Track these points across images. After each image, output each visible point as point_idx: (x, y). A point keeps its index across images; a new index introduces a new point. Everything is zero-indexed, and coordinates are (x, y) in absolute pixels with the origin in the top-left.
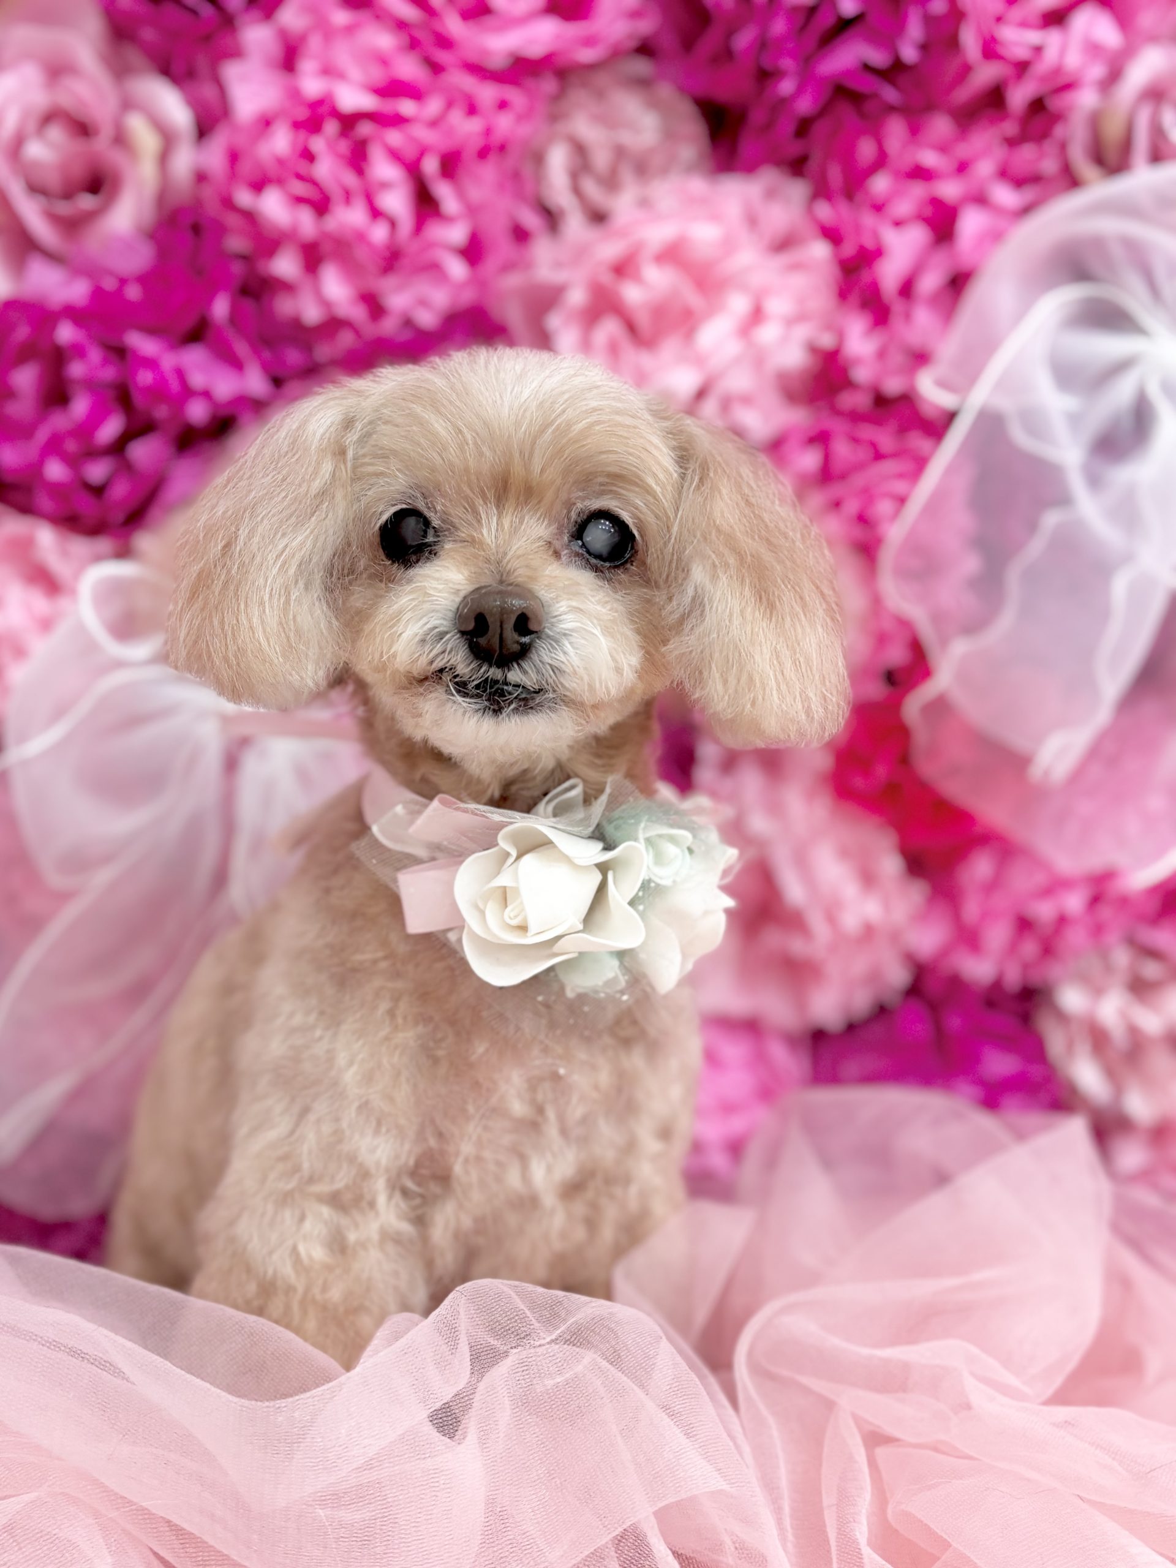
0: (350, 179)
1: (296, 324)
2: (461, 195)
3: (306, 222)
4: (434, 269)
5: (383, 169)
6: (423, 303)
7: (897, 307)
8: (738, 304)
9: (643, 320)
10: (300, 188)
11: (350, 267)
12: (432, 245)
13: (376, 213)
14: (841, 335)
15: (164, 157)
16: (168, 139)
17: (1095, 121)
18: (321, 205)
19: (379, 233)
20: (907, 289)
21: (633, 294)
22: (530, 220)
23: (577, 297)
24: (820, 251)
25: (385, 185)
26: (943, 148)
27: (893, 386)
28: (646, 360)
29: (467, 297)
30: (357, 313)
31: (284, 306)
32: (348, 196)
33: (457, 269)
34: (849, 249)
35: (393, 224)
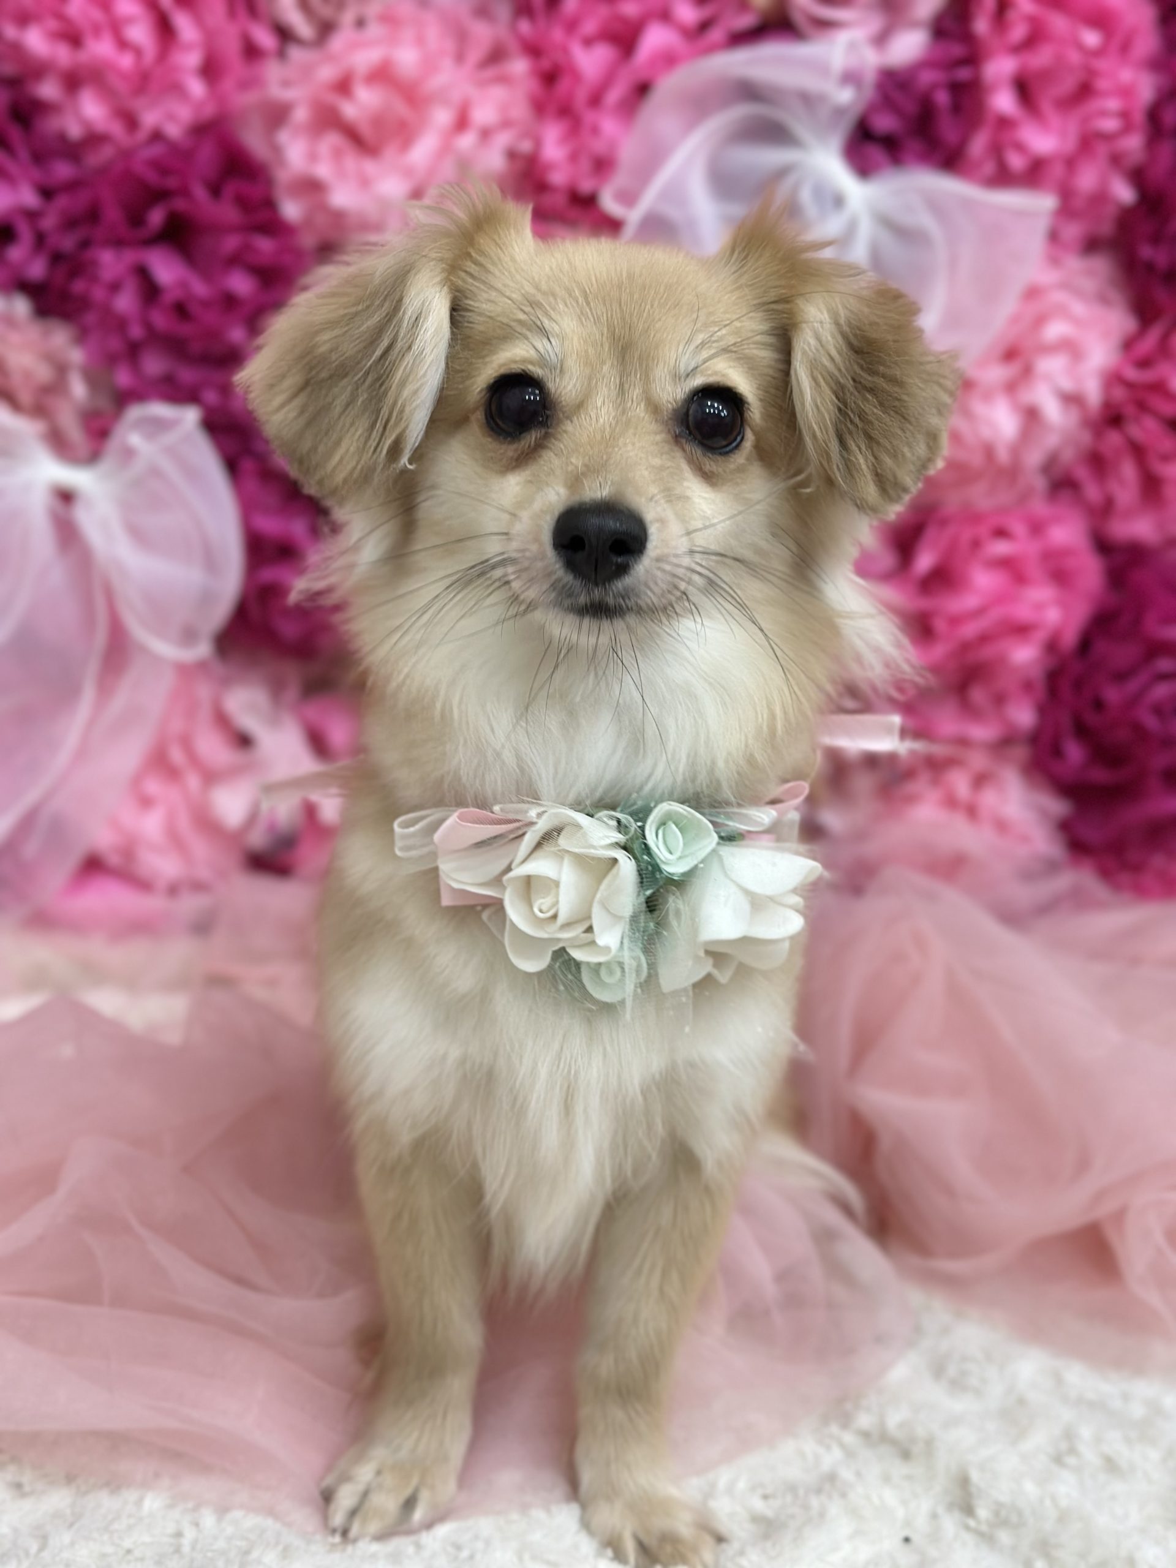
0: (97, 14)
1: (62, 137)
2: (199, 20)
3: (63, 55)
4: (176, 89)
6: (171, 117)
7: (589, 117)
8: (442, 117)
9: (366, 130)
10: (52, 24)
11: (105, 90)
12: (176, 70)
13: (123, 44)
14: (538, 143)
18: (73, 38)
19: (126, 61)
20: (595, 100)
21: (350, 111)
22: (265, 38)
23: (301, 114)
24: (519, 66)
25: (130, 20)
27: (586, 186)
28: (370, 167)
29: (209, 111)
30: (117, 129)
31: (52, 124)
32: (97, 30)
33: (197, 88)
34: (546, 64)
35: (138, 51)
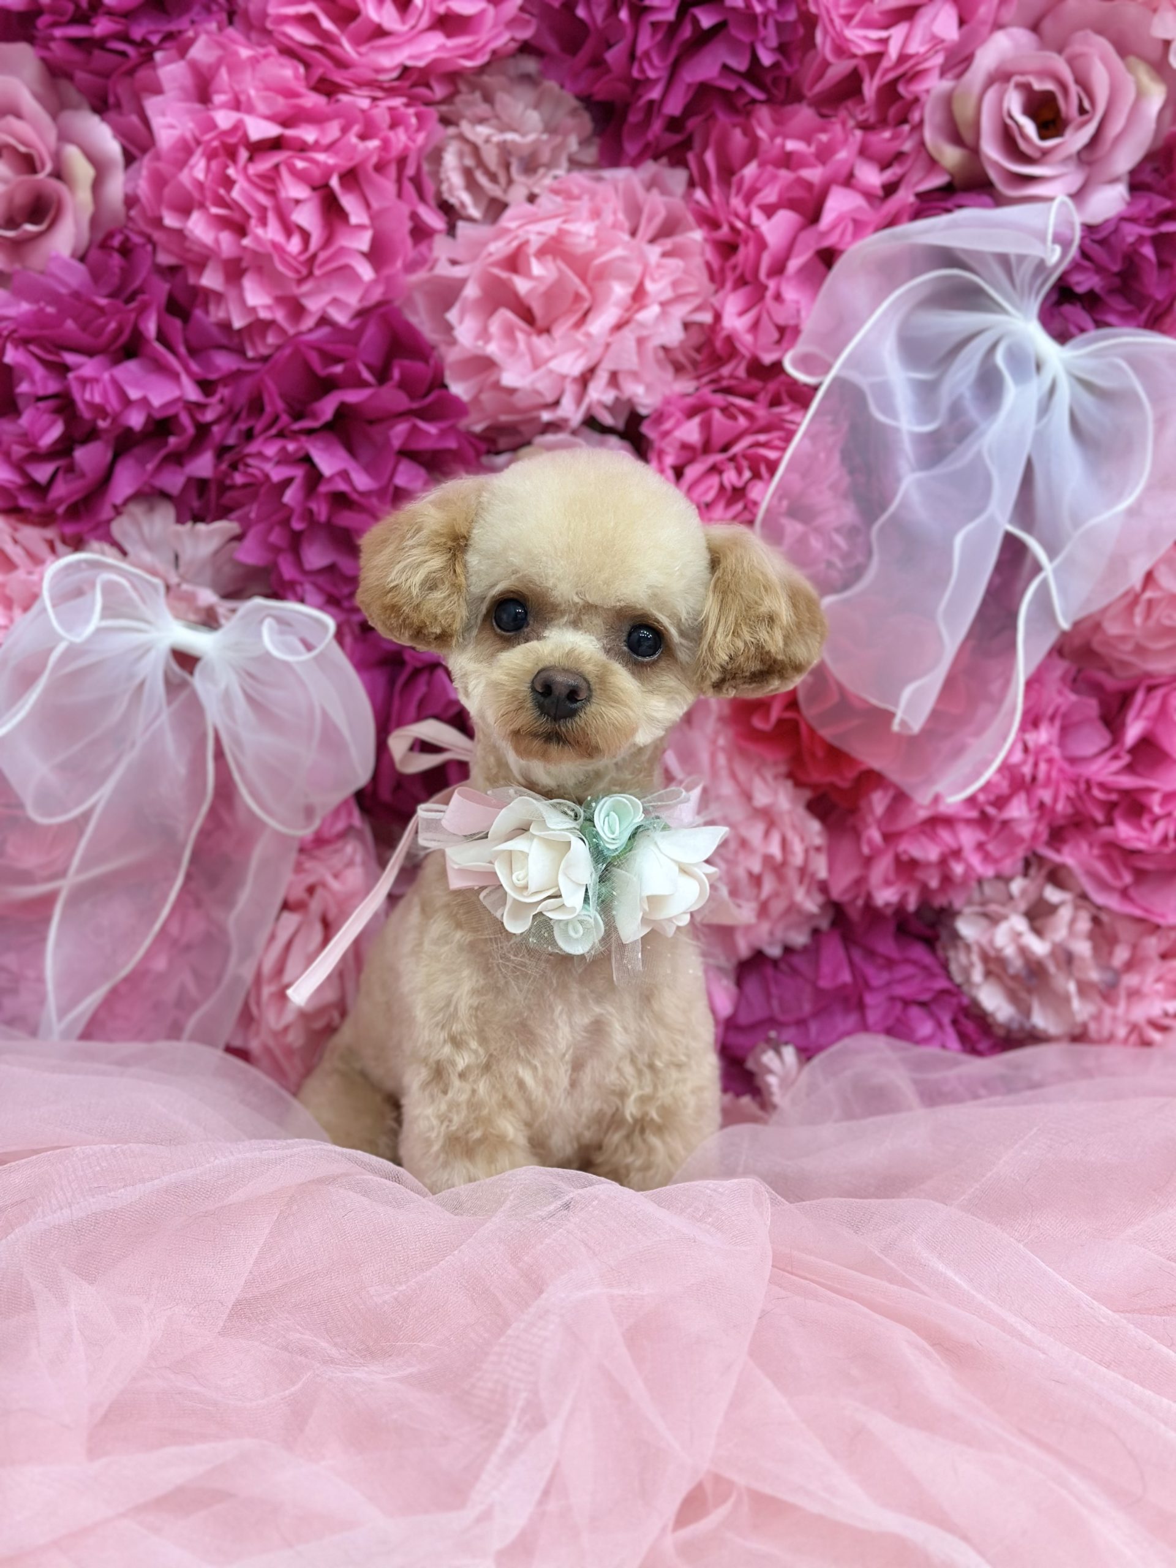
1: (226, 326)
2: (367, 203)
3: (226, 243)
4: (346, 273)
5: (293, 190)
6: (335, 301)
8: (620, 291)
9: (538, 310)
11: (270, 279)
12: (342, 251)
13: (289, 228)
14: (718, 314)
15: (97, 186)
16: (100, 167)
17: (948, 101)
18: (238, 225)
19: (294, 246)
20: (778, 269)
21: (523, 287)
22: (434, 220)
23: (471, 291)
24: (697, 235)
25: (295, 204)
26: (807, 137)
27: (768, 358)
28: (540, 343)
29: (377, 294)
30: (280, 316)
31: (216, 313)
32: (262, 216)
33: (366, 272)
34: (723, 233)
35: (306, 236)
